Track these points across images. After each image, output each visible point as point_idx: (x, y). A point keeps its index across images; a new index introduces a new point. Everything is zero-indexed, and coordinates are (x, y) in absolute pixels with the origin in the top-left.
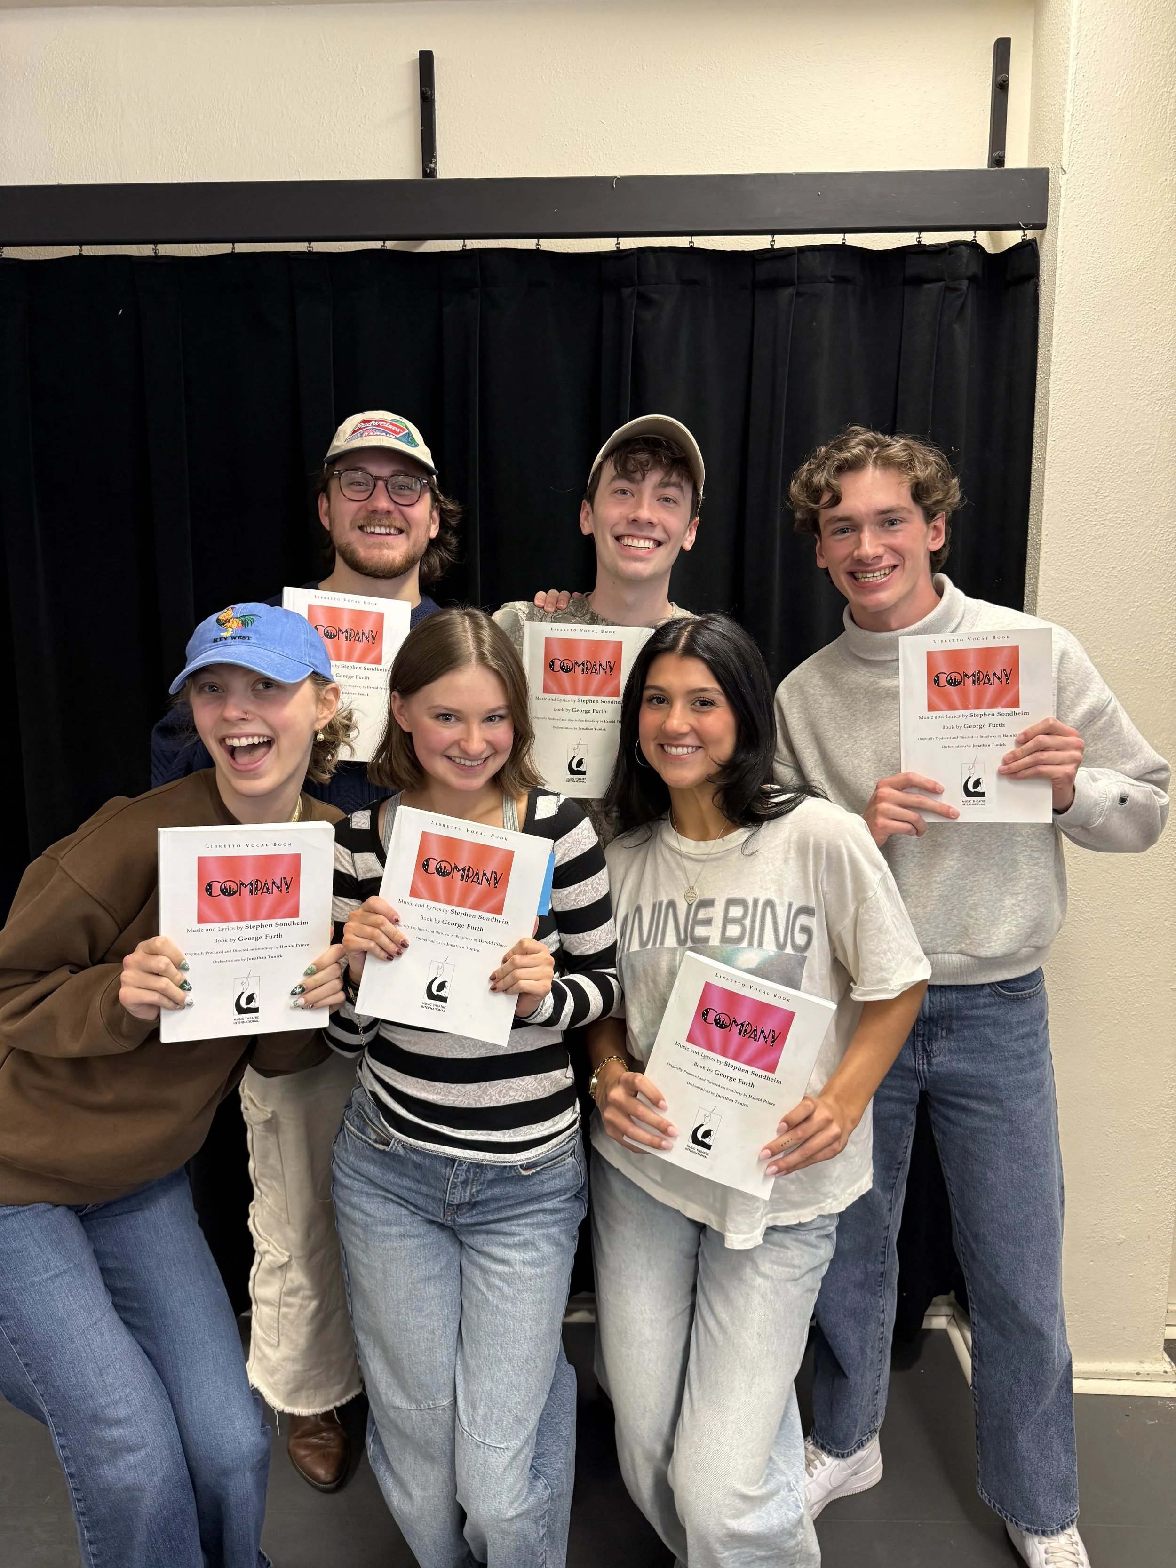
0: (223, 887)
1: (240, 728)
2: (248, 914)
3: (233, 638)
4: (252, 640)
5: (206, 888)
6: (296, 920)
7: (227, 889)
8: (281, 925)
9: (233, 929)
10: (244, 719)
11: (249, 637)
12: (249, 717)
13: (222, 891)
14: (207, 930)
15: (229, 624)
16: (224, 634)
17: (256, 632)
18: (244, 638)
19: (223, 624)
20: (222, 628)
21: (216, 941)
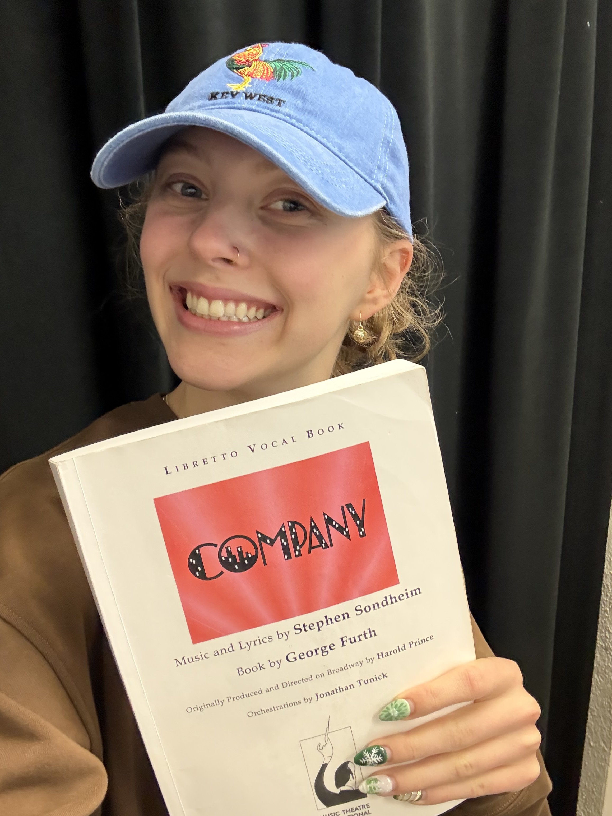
0: (224, 554)
1: (218, 279)
2: (294, 604)
3: (249, 96)
4: (285, 109)
5: (190, 564)
6: (393, 591)
7: (234, 557)
8: (367, 609)
9: (270, 639)
10: (228, 261)
11: (280, 102)
12: (240, 259)
13: (225, 564)
14: (217, 653)
15: (248, 70)
16: (233, 87)
17: (297, 93)
18: (271, 99)
19: (238, 69)
20: (234, 74)
21: (240, 671)
